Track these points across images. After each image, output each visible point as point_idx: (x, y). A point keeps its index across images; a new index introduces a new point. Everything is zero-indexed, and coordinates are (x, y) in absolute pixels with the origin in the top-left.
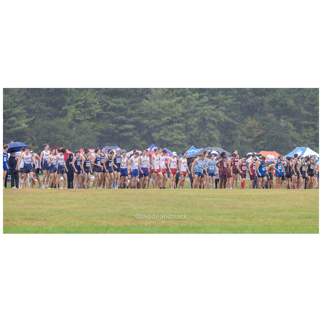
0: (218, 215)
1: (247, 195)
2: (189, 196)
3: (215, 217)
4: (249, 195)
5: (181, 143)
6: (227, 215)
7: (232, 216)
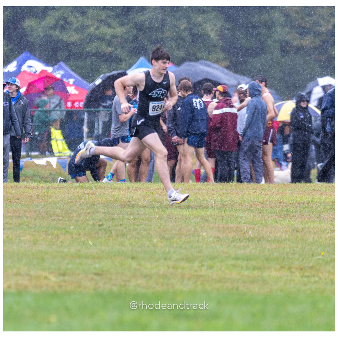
0: (212, 258)
1: (299, 200)
2: (129, 205)
3: (203, 265)
4: (306, 201)
5: (110, 49)
6: (237, 258)
7: (254, 263)
